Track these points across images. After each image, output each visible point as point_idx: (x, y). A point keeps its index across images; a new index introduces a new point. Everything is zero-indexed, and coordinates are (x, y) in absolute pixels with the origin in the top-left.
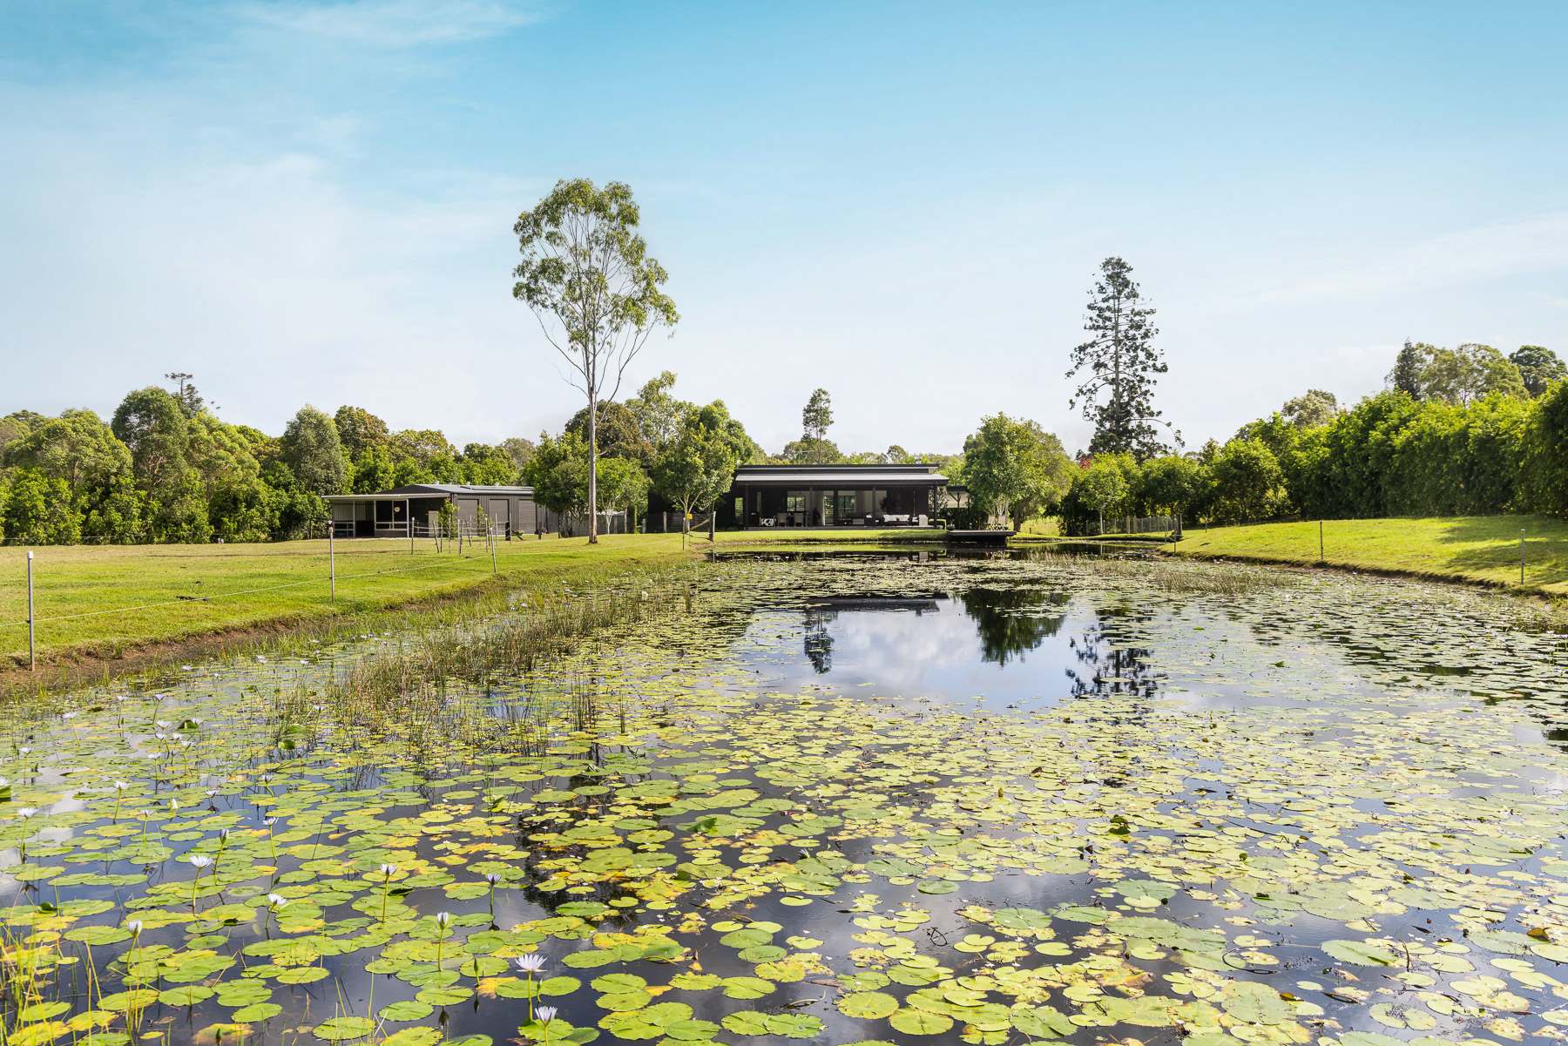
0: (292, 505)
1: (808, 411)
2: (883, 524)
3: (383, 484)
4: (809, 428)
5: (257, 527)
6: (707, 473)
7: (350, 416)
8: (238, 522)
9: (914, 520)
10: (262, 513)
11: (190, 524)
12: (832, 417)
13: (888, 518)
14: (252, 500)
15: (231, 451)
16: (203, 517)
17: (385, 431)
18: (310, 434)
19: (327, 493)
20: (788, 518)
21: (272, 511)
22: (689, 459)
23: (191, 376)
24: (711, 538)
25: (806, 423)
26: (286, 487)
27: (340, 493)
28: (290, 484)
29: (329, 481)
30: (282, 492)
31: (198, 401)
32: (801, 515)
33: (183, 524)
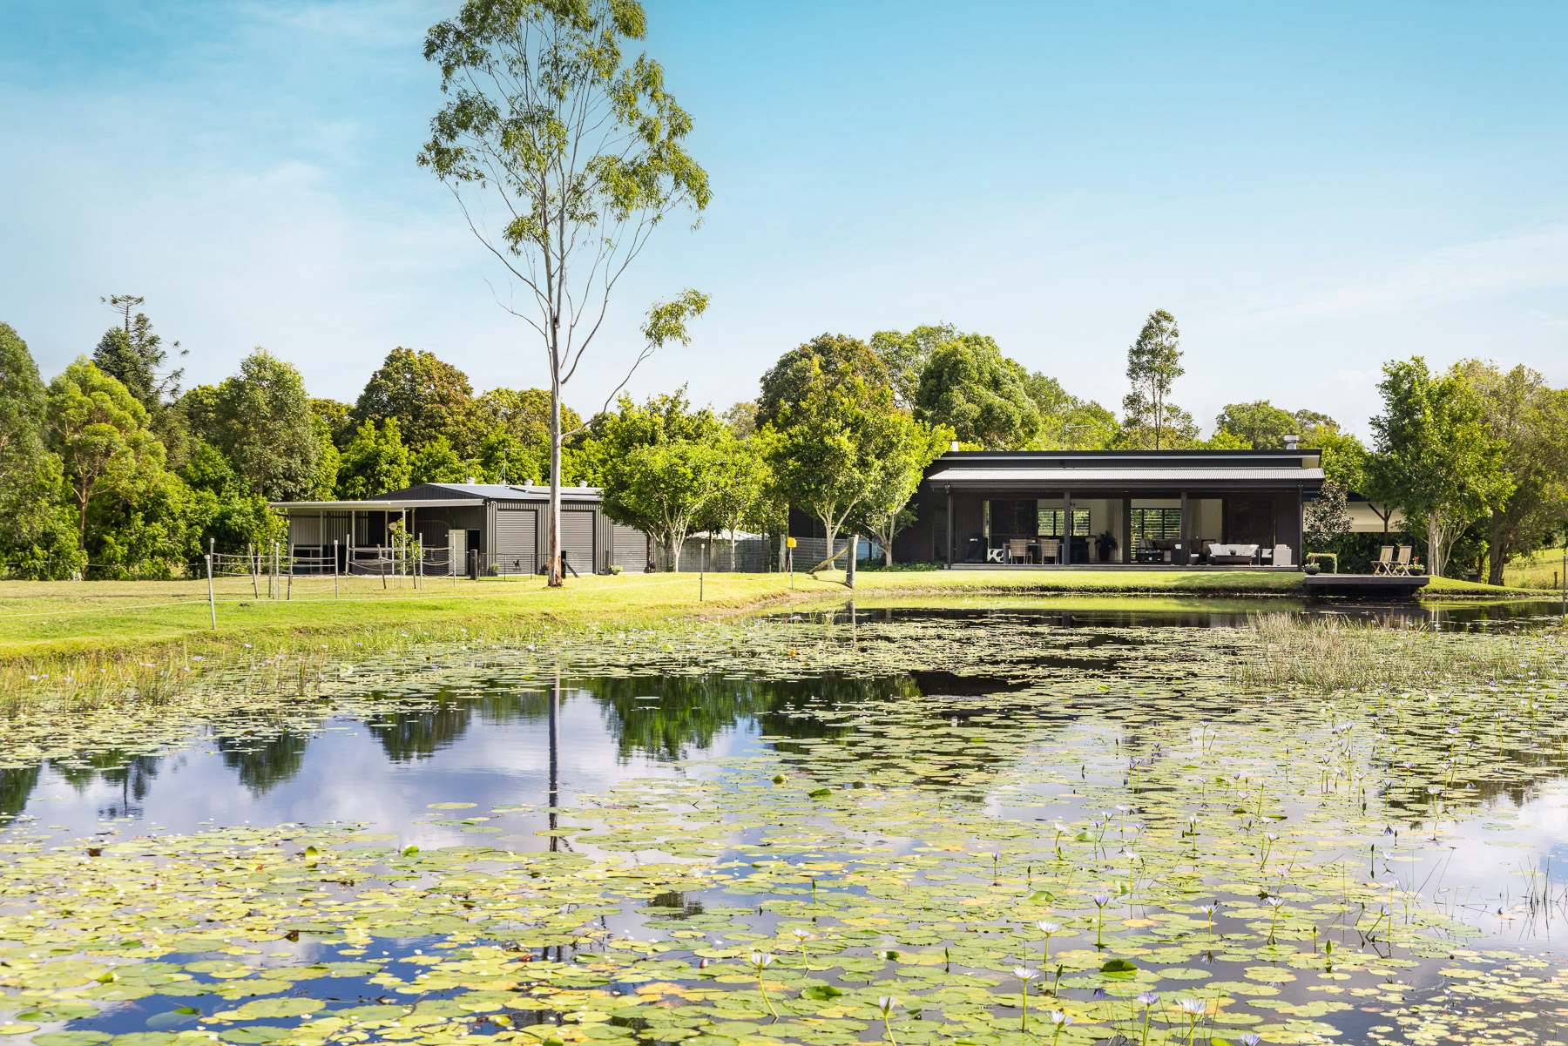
0: (225, 516)
1: (1138, 352)
2: (1205, 560)
3: (389, 483)
4: (1138, 384)
5: (164, 554)
6: (863, 464)
7: (408, 367)
8: (130, 544)
9: (1266, 554)
10: (173, 531)
11: (47, 548)
12: (1181, 362)
13: (1217, 550)
14: (154, 507)
15: (120, 425)
16: (70, 538)
17: (467, 391)
18: (261, 397)
19: (287, 496)
20: (1030, 549)
21: (190, 526)
22: (828, 440)
23: (141, 300)
24: (848, 582)
25: (1134, 372)
26: (218, 485)
27: (313, 498)
28: (223, 479)
29: (290, 476)
30: (209, 494)
31: (153, 341)
32: (1054, 544)
33: (37, 549)
